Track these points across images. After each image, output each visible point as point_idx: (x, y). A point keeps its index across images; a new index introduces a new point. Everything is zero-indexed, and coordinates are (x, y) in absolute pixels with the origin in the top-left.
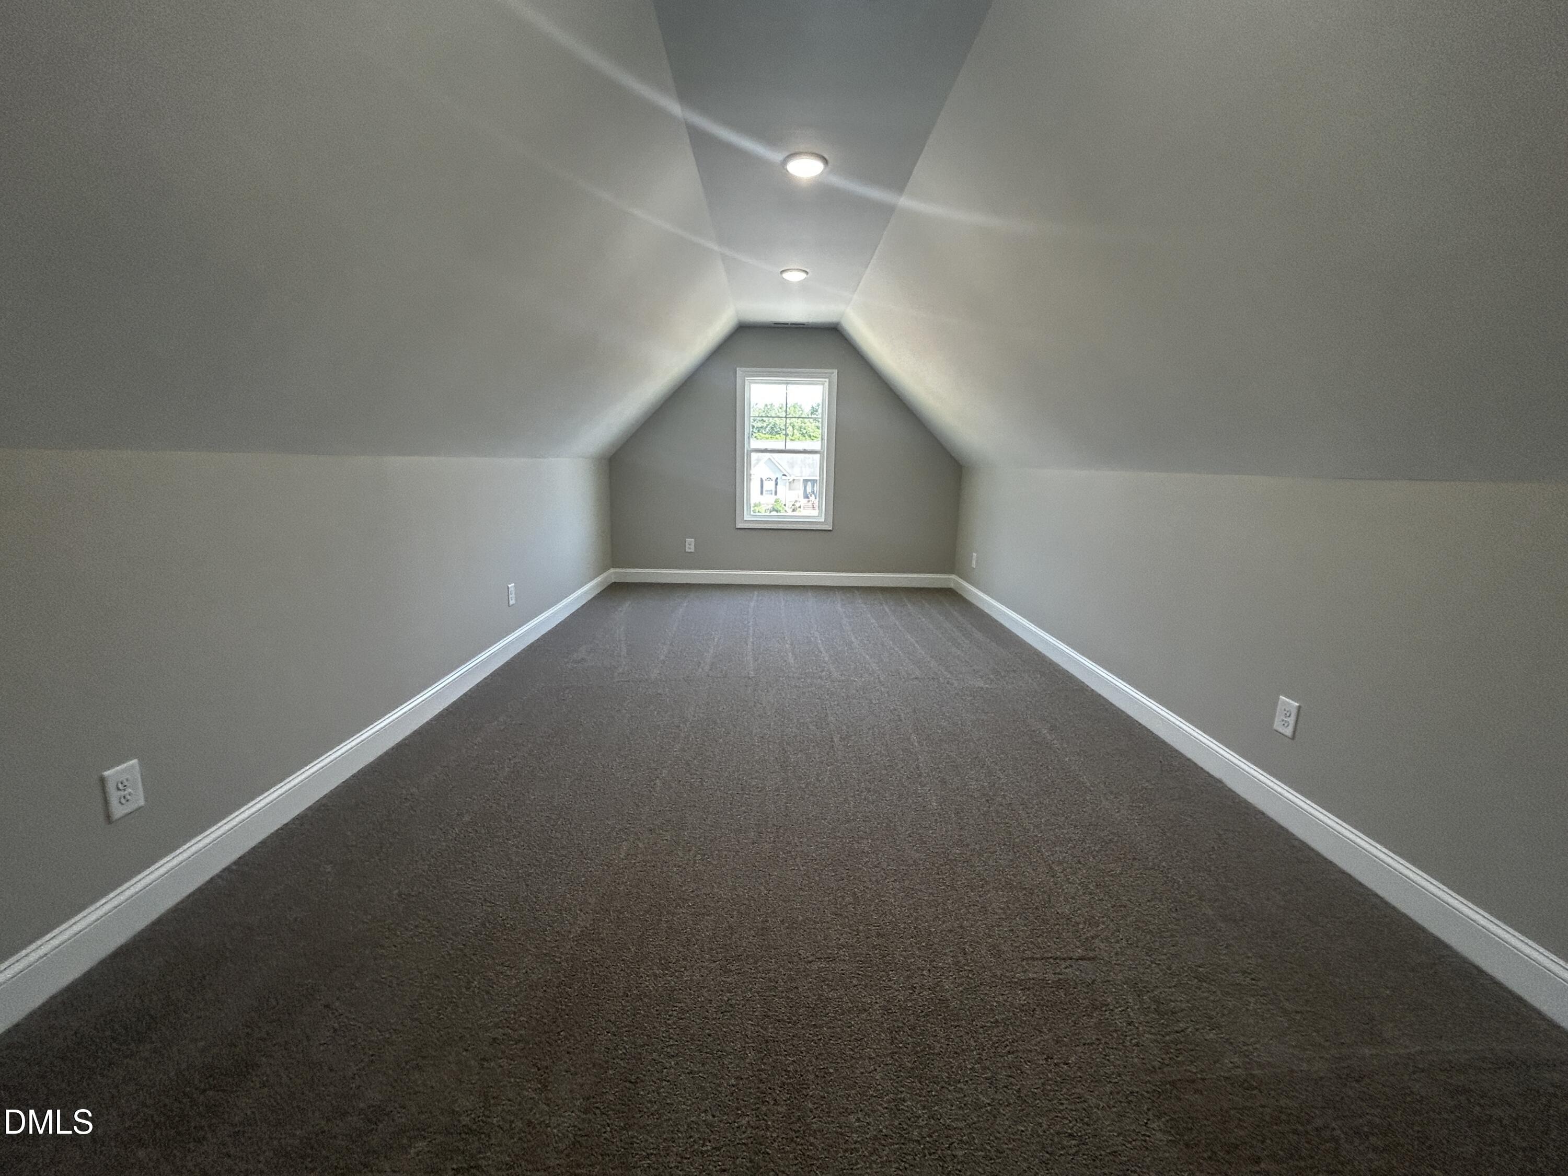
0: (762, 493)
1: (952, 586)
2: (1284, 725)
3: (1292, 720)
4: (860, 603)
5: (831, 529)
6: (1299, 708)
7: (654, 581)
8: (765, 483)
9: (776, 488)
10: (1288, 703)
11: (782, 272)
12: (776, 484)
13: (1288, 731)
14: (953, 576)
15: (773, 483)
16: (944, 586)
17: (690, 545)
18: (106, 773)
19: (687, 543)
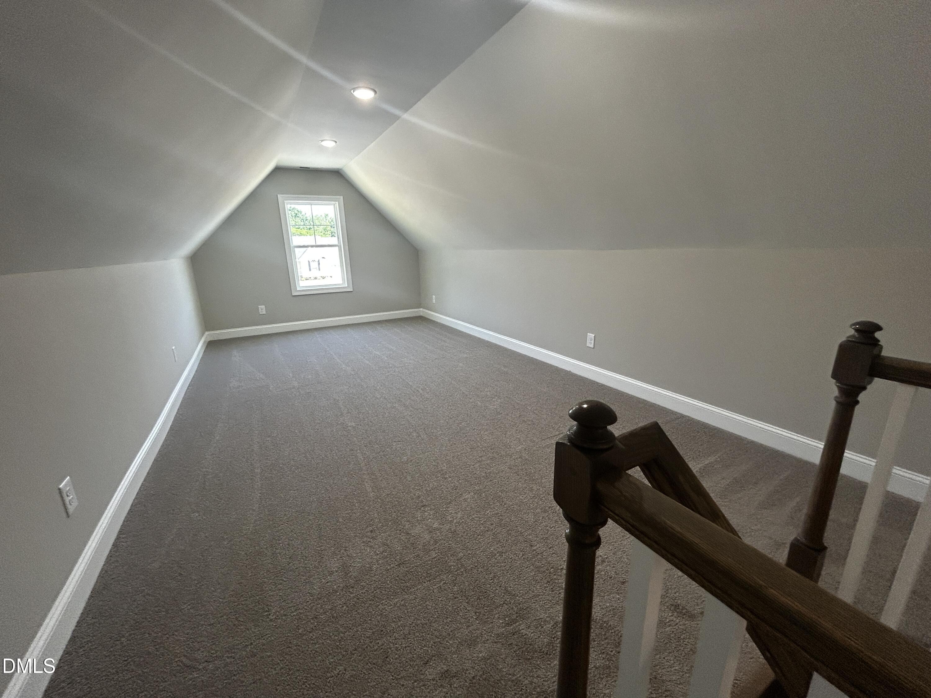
0: (310, 270)
1: (422, 314)
2: (590, 344)
3: (593, 342)
4: (370, 332)
5: (352, 290)
6: (595, 336)
7: (237, 336)
8: (311, 263)
9: (319, 266)
10: (591, 336)
11: (322, 141)
12: (319, 264)
13: (592, 346)
14: (421, 309)
15: (317, 263)
16: (417, 315)
17: (262, 309)
18: (61, 486)
19: (260, 309)
